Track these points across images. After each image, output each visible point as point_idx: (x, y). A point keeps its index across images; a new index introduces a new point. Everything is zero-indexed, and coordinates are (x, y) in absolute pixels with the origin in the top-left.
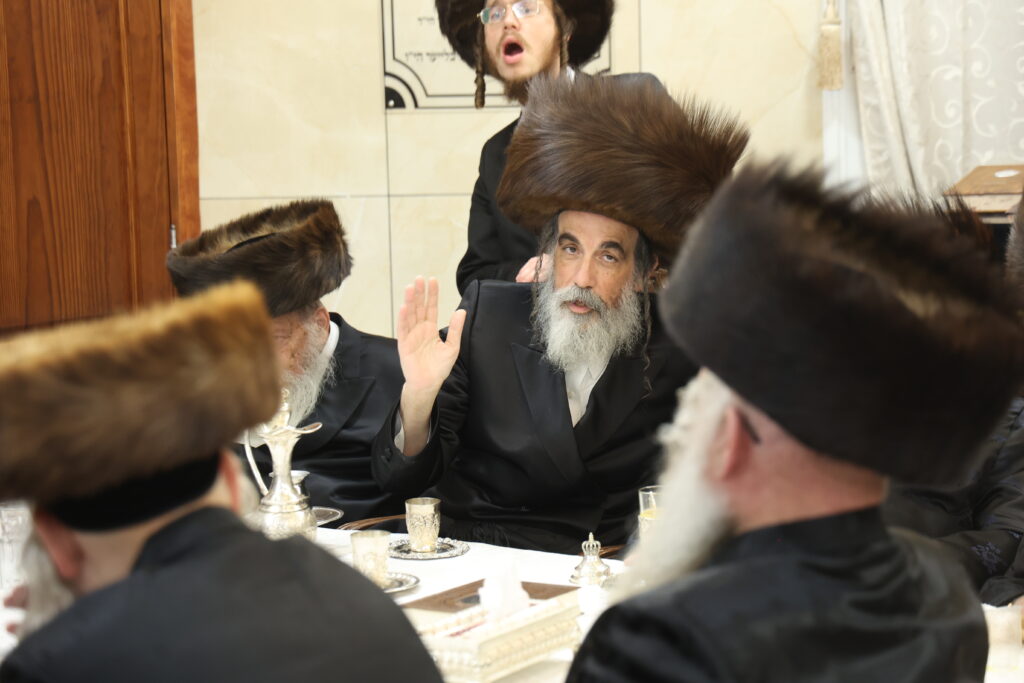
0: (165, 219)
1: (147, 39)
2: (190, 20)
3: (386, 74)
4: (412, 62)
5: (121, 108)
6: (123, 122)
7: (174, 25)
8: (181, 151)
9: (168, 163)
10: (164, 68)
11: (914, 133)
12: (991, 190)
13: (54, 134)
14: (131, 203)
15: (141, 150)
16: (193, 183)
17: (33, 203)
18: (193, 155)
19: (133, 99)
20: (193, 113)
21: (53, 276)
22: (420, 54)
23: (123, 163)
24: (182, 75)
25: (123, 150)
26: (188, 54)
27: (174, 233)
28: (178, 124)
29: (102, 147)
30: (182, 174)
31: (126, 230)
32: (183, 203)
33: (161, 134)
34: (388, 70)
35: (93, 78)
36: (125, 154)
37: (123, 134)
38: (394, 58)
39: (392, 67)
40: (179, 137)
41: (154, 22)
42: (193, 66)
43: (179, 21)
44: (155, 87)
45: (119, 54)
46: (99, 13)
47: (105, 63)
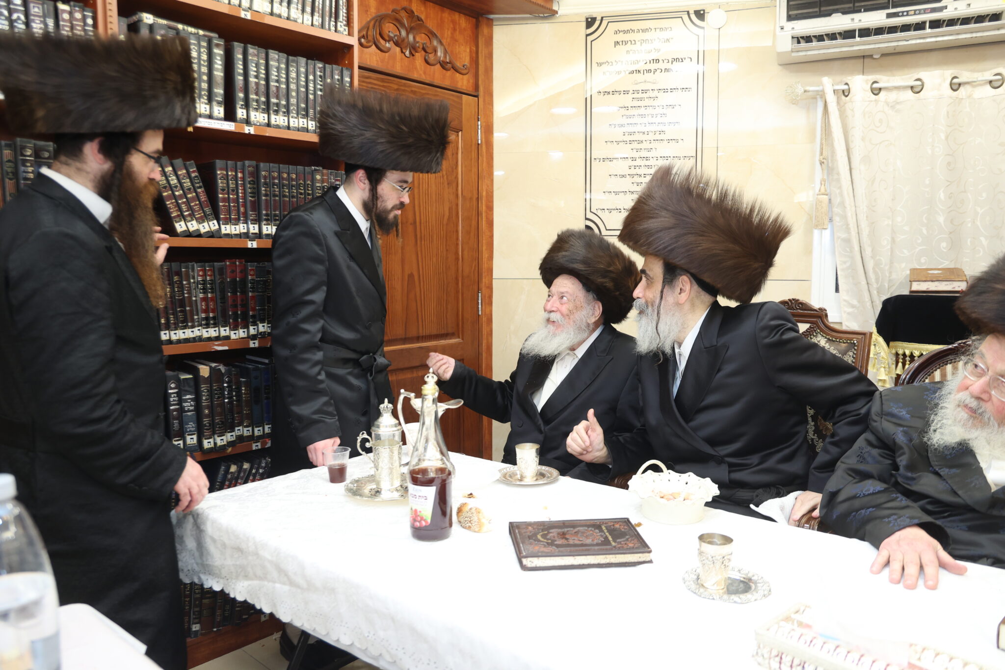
0: (476, 287)
1: (471, 199)
2: (492, 192)
3: (586, 219)
4: (599, 213)
5: (457, 231)
6: (457, 239)
7: (484, 194)
8: (485, 255)
9: (478, 260)
10: (478, 214)
11: (868, 252)
12: (940, 279)
13: (423, 242)
14: (460, 279)
15: (466, 253)
16: (490, 271)
17: (411, 276)
18: (491, 258)
19: (463, 227)
20: (492, 237)
21: (419, 313)
22: (604, 209)
23: (457, 259)
24: (487, 218)
25: (457, 253)
26: (490, 208)
27: (480, 294)
28: (484, 241)
29: (447, 250)
30: (485, 266)
31: (457, 292)
32: (485, 280)
33: (476, 246)
34: (587, 217)
35: (444, 216)
36: (458, 254)
37: (457, 244)
38: (591, 211)
39: (590, 215)
40: (484, 248)
41: (475, 192)
42: (492, 214)
43: (487, 192)
44: (474, 223)
45: (457, 205)
46: (448, 184)
47: (450, 209)
